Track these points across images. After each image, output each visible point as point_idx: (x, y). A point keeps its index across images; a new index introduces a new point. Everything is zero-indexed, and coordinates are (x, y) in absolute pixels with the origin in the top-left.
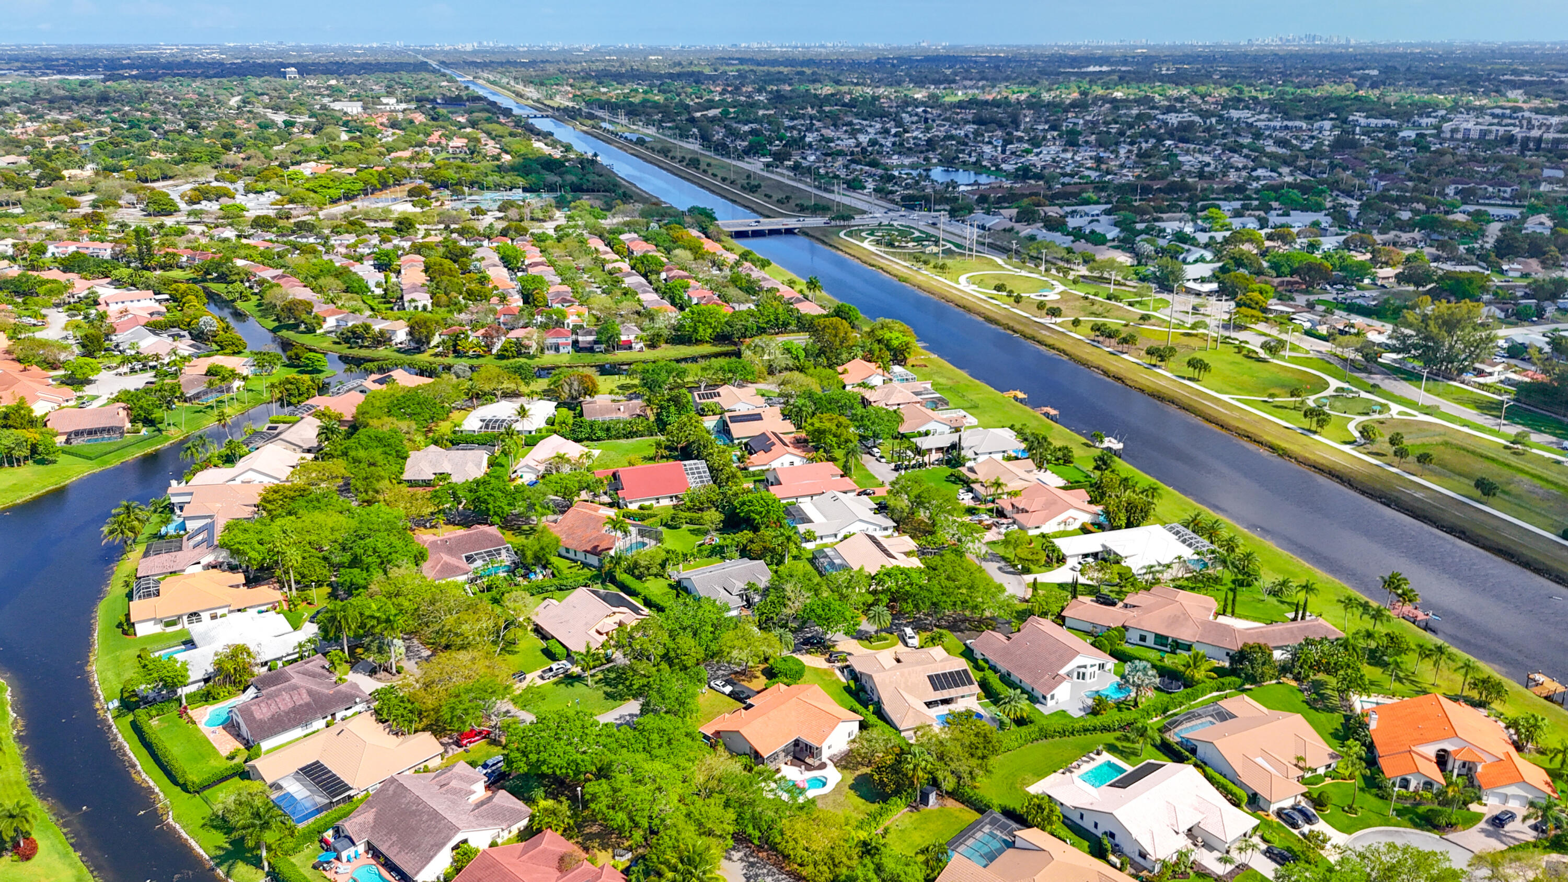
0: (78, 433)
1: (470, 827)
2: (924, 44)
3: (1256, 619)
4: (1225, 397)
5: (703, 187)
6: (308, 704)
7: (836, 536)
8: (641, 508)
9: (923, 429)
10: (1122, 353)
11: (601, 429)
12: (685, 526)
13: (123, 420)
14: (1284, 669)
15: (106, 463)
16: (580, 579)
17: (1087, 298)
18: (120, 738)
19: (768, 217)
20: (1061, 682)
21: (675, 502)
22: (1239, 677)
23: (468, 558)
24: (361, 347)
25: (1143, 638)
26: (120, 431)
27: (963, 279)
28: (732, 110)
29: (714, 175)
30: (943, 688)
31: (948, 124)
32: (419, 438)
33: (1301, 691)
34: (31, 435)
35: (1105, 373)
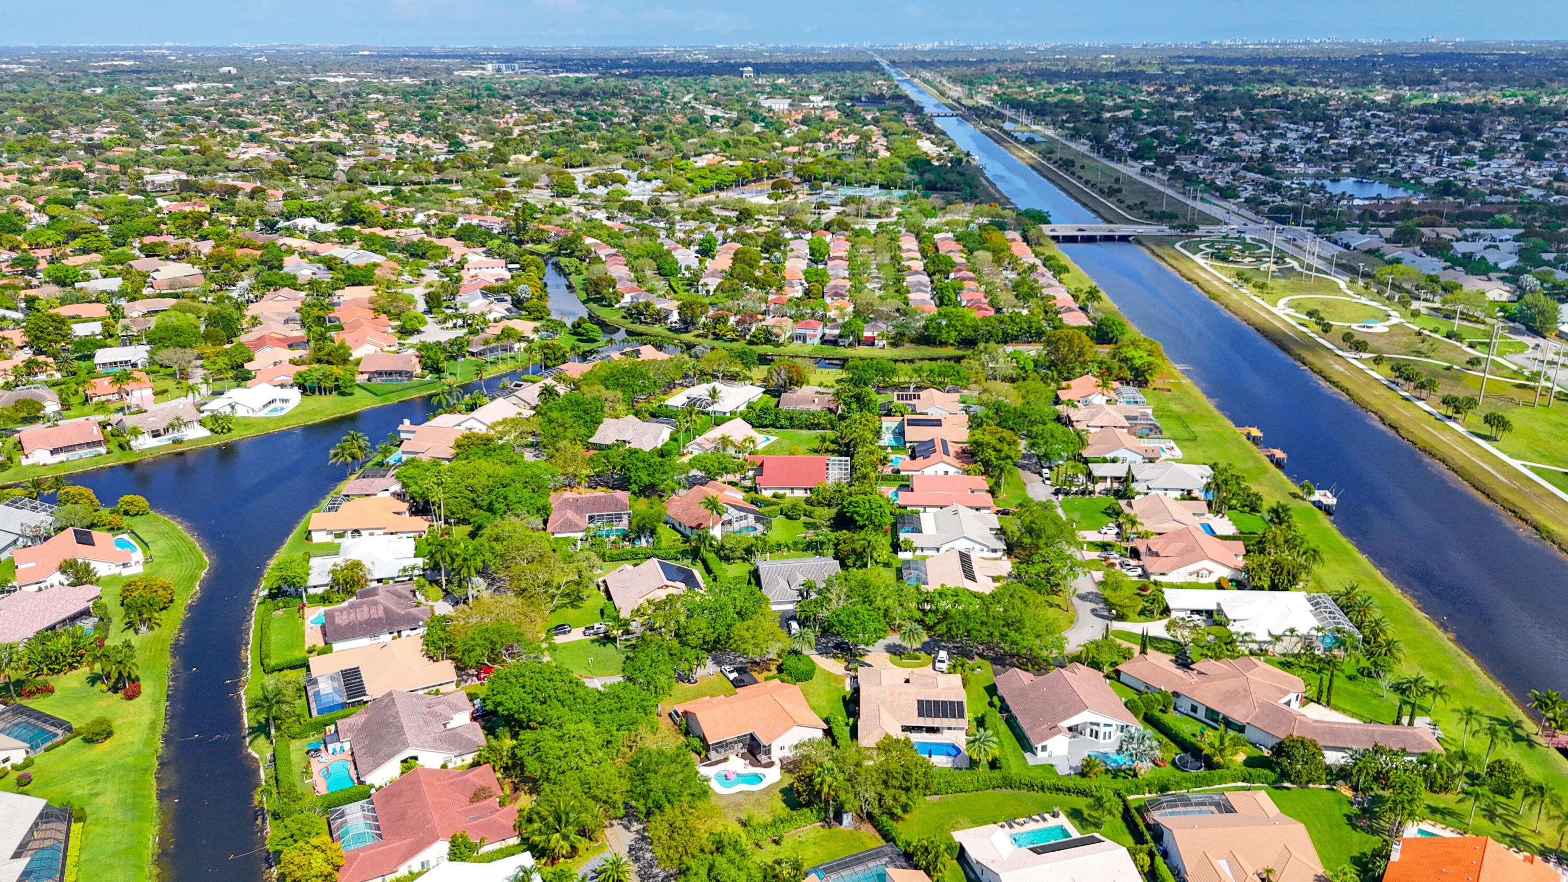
0: (380, 373)
1: (423, 747)
2: (1433, 40)
3: (1353, 715)
4: (1516, 464)
5: (1063, 189)
6: (380, 619)
7: (938, 550)
8: (775, 496)
9: (1109, 456)
10: (1419, 399)
11: (785, 418)
12: (803, 518)
13: (414, 365)
14: (1342, 774)
15: (387, 399)
16: (672, 552)
17: (1419, 334)
18: (252, 622)
19: (1111, 222)
20: (1055, 734)
21: (809, 494)
22: (1274, 771)
23: (591, 518)
24: (641, 323)
25: (1194, 709)
26: (410, 375)
27: (1282, 302)
28: (1145, 111)
29: (1080, 178)
30: (929, 715)
31: (1392, 129)
32: (621, 407)
33: (1352, 803)
34: (337, 370)
35: (1382, 419)
